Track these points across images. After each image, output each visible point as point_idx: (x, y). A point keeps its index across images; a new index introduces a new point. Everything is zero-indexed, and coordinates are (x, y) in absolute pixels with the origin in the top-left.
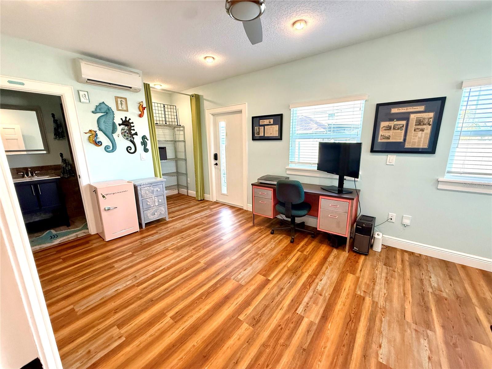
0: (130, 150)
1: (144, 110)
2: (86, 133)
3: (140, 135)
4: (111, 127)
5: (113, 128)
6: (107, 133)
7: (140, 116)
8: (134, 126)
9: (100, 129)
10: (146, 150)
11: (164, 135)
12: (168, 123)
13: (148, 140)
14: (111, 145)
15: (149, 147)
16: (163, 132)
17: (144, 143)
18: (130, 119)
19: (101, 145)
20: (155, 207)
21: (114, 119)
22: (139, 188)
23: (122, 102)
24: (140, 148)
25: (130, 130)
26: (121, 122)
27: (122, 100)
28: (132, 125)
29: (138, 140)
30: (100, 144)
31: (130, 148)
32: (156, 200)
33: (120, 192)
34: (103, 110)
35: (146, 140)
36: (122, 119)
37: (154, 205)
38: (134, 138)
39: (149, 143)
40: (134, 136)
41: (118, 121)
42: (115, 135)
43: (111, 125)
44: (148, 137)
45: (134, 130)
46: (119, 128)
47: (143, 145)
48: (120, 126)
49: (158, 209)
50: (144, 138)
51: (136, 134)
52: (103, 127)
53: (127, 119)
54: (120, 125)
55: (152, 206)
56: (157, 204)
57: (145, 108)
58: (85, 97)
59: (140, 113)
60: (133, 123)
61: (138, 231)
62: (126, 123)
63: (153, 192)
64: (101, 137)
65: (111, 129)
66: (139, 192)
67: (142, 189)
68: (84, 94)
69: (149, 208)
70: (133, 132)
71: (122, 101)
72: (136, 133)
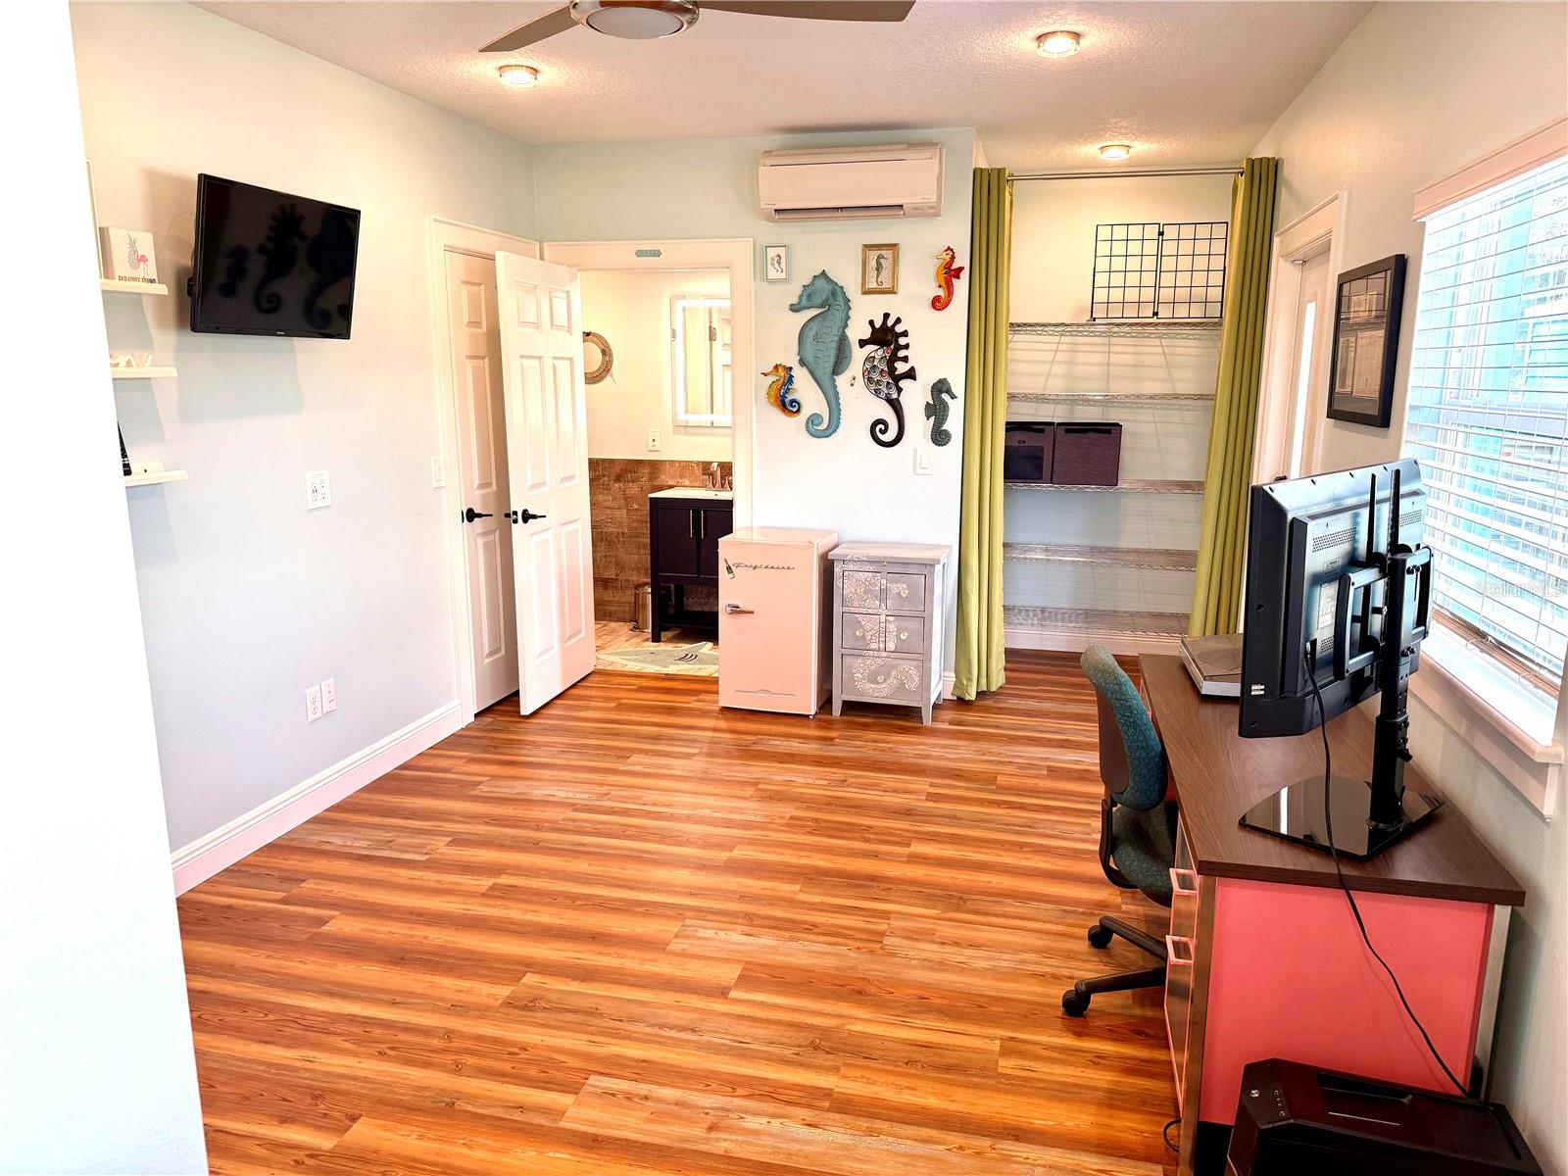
0: (883, 432)
1: (954, 280)
2: (765, 375)
3: (927, 377)
4: (832, 353)
5: (838, 356)
6: (819, 373)
7: (938, 304)
8: (907, 347)
9: (802, 363)
10: (940, 437)
12: (1165, 312)
13: (953, 397)
14: (824, 411)
15: (954, 424)
17: (936, 410)
18: (898, 320)
19: (798, 411)
20: (884, 654)
21: (846, 326)
22: (837, 570)
23: (881, 260)
24: (918, 424)
25: (893, 359)
26: (867, 333)
27: (884, 253)
28: (902, 341)
29: (915, 397)
30: (795, 410)
31: (882, 426)
32: (892, 627)
33: (772, 568)
34: (818, 300)
35: (945, 396)
36: (871, 323)
37: (882, 646)
38: (899, 390)
39: (955, 408)
40: (903, 384)
41: (858, 330)
42: (842, 381)
43: (834, 345)
44: (958, 386)
45: (905, 359)
46: (859, 355)
47: (932, 419)
48: (861, 346)
49: (895, 667)
50: (941, 388)
51: (911, 374)
52: (809, 357)
53: (890, 323)
54: (863, 343)
55: (874, 646)
56: (891, 646)
57: (961, 269)
58: (779, 263)
59: (941, 293)
60: (905, 334)
61: (808, 716)
62: (886, 336)
63: (883, 596)
64: (805, 389)
65: (832, 360)
66: (837, 583)
67: (846, 573)
68: (779, 256)
69: (860, 650)
70: (901, 368)
71: (883, 258)
72: (912, 369)
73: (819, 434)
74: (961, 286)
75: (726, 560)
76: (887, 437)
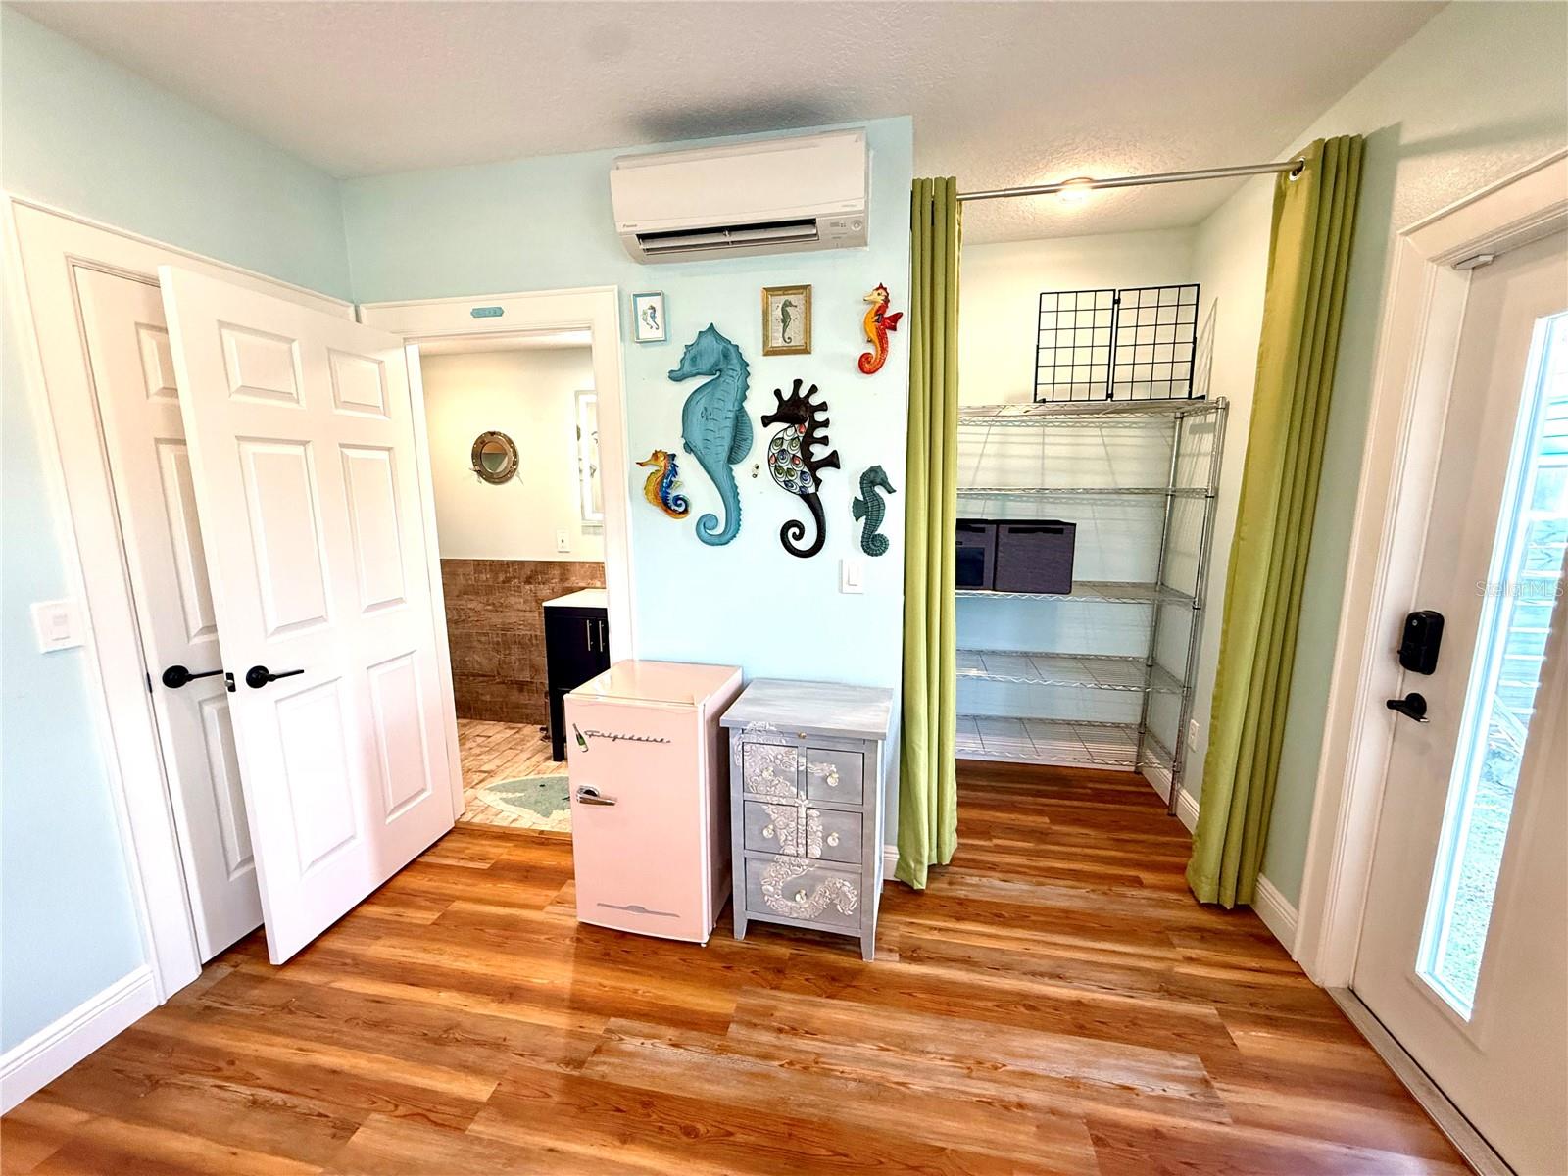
0: (798, 537)
1: (889, 334)
2: (641, 464)
3: (854, 465)
4: (727, 434)
5: (734, 438)
6: (710, 460)
7: (868, 365)
8: (826, 424)
9: (688, 448)
10: (873, 544)
11: (1109, 458)
12: (1122, 394)
13: (891, 491)
14: (720, 511)
15: (891, 526)
16: (1105, 445)
17: (868, 509)
18: (814, 389)
19: (686, 511)
20: (807, 861)
21: (744, 398)
22: (734, 741)
23: (788, 309)
24: (844, 527)
25: (808, 441)
26: (772, 407)
27: (792, 298)
28: (820, 417)
29: (838, 490)
30: (681, 509)
31: (797, 531)
32: (816, 825)
33: (639, 739)
34: (705, 364)
35: (879, 490)
36: (778, 393)
37: (802, 850)
38: (818, 482)
39: (894, 506)
40: (822, 473)
41: (761, 402)
42: (741, 471)
43: (729, 423)
44: (896, 476)
45: (825, 441)
46: (763, 438)
47: (863, 520)
48: (766, 425)
49: (822, 880)
50: (873, 479)
51: (833, 461)
52: (697, 440)
53: (803, 393)
54: (767, 421)
55: (791, 850)
56: (816, 851)
57: (897, 316)
58: (653, 317)
59: (871, 349)
60: (823, 407)
61: (699, 944)
62: (797, 410)
63: (802, 779)
64: (693, 481)
65: (727, 443)
66: (735, 759)
67: (746, 747)
68: (653, 308)
69: (771, 852)
70: (819, 452)
71: (790, 304)
72: (835, 453)
73: (714, 540)
74: (899, 341)
75: (574, 725)
76: (803, 545)
